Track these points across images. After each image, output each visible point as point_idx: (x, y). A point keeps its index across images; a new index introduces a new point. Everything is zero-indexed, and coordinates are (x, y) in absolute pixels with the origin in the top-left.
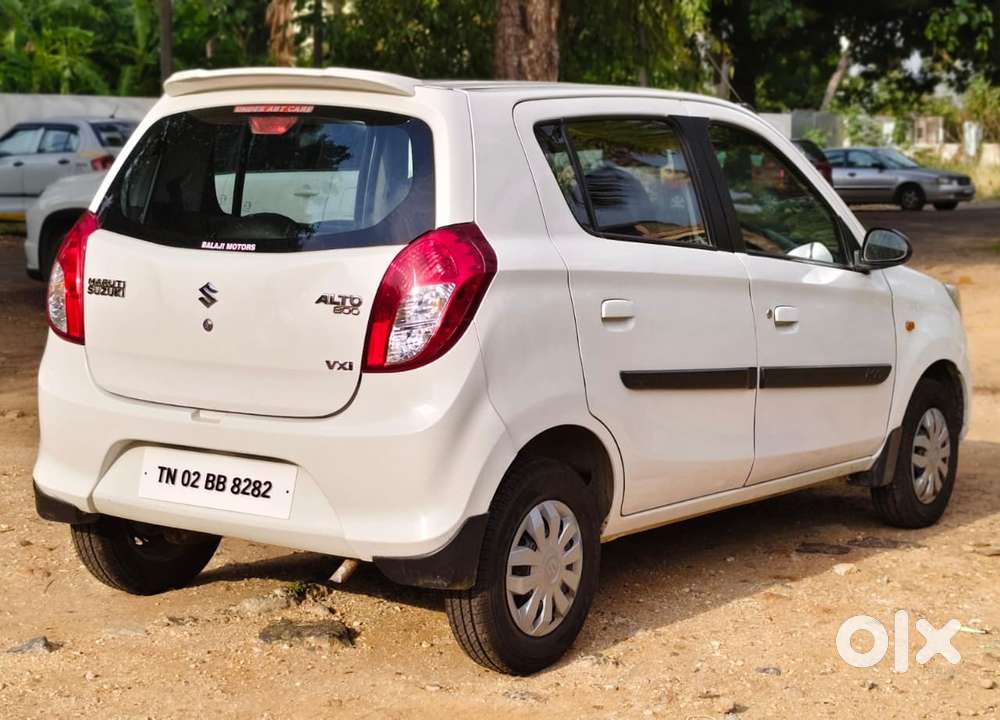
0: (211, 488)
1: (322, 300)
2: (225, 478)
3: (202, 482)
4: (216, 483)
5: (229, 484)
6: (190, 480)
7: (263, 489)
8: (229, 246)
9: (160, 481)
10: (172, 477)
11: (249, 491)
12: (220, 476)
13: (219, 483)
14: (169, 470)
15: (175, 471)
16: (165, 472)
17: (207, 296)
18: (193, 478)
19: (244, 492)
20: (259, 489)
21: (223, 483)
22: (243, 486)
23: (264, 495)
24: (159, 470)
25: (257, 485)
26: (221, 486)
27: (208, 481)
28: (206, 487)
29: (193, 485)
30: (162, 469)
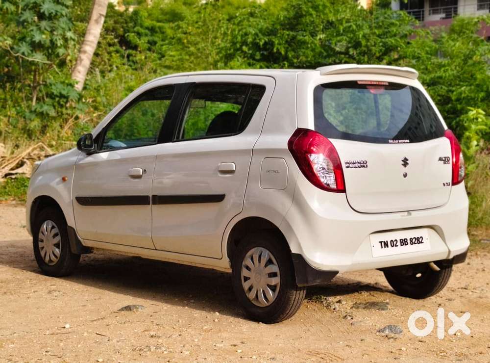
0: (403, 245)
1: (440, 159)
2: (407, 239)
3: (399, 244)
4: (404, 242)
5: (409, 241)
6: (393, 244)
7: (420, 240)
8: (400, 141)
9: (382, 247)
10: (386, 245)
11: (416, 242)
12: (405, 239)
13: (405, 242)
14: (384, 242)
15: (387, 241)
16: (383, 243)
17: (405, 162)
18: (395, 243)
19: (415, 243)
20: (419, 240)
21: (406, 242)
22: (414, 241)
23: (422, 243)
24: (380, 244)
25: (418, 239)
26: (406, 243)
27: (401, 242)
28: (401, 245)
29: (396, 246)
30: (381, 242)
